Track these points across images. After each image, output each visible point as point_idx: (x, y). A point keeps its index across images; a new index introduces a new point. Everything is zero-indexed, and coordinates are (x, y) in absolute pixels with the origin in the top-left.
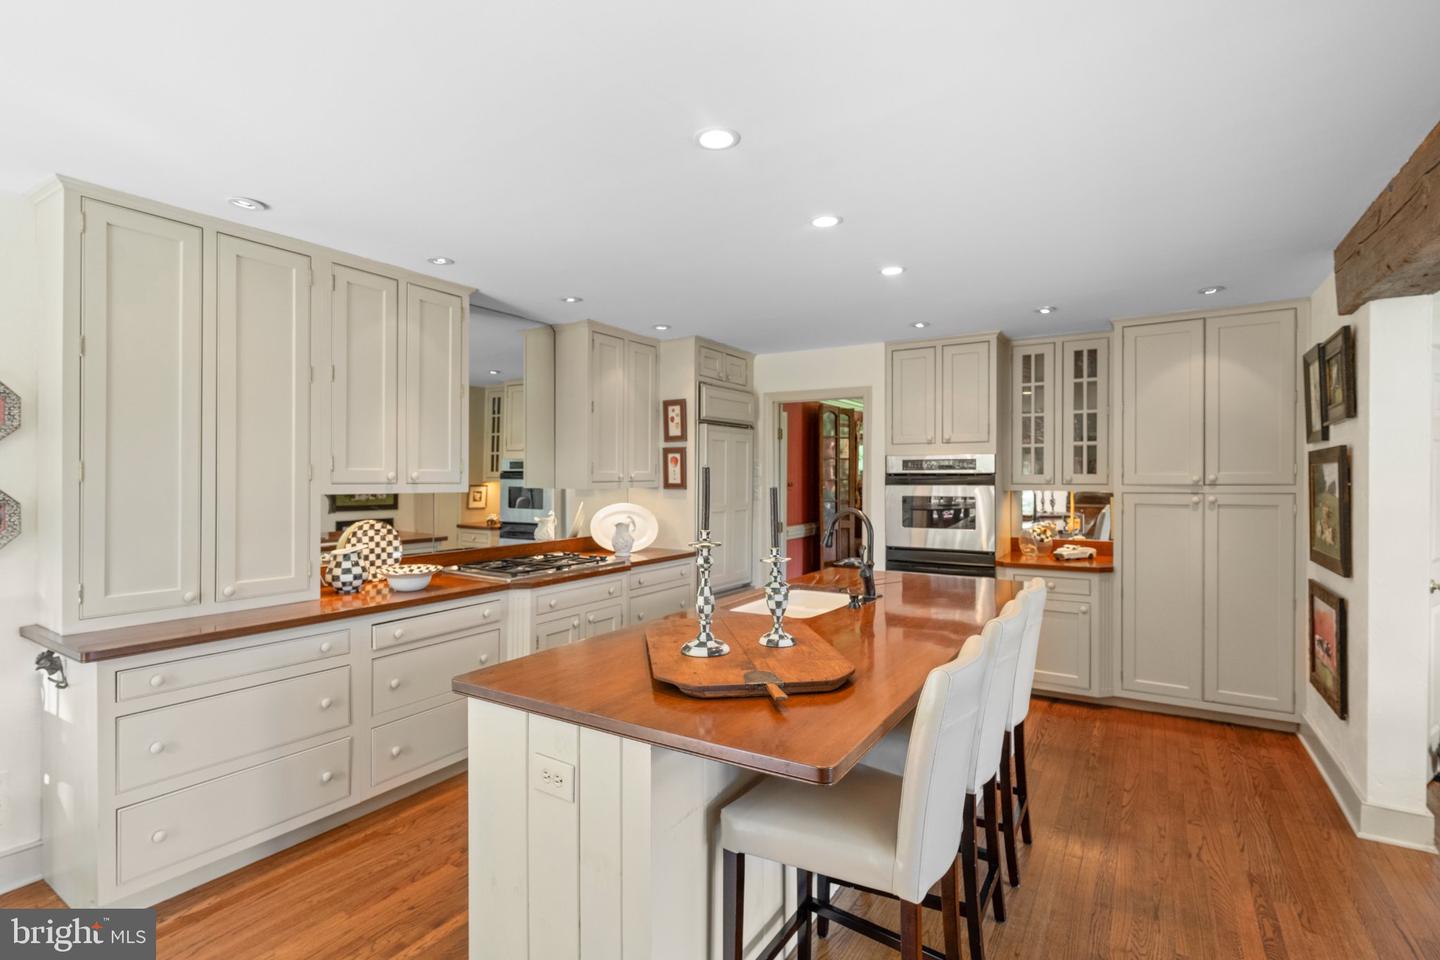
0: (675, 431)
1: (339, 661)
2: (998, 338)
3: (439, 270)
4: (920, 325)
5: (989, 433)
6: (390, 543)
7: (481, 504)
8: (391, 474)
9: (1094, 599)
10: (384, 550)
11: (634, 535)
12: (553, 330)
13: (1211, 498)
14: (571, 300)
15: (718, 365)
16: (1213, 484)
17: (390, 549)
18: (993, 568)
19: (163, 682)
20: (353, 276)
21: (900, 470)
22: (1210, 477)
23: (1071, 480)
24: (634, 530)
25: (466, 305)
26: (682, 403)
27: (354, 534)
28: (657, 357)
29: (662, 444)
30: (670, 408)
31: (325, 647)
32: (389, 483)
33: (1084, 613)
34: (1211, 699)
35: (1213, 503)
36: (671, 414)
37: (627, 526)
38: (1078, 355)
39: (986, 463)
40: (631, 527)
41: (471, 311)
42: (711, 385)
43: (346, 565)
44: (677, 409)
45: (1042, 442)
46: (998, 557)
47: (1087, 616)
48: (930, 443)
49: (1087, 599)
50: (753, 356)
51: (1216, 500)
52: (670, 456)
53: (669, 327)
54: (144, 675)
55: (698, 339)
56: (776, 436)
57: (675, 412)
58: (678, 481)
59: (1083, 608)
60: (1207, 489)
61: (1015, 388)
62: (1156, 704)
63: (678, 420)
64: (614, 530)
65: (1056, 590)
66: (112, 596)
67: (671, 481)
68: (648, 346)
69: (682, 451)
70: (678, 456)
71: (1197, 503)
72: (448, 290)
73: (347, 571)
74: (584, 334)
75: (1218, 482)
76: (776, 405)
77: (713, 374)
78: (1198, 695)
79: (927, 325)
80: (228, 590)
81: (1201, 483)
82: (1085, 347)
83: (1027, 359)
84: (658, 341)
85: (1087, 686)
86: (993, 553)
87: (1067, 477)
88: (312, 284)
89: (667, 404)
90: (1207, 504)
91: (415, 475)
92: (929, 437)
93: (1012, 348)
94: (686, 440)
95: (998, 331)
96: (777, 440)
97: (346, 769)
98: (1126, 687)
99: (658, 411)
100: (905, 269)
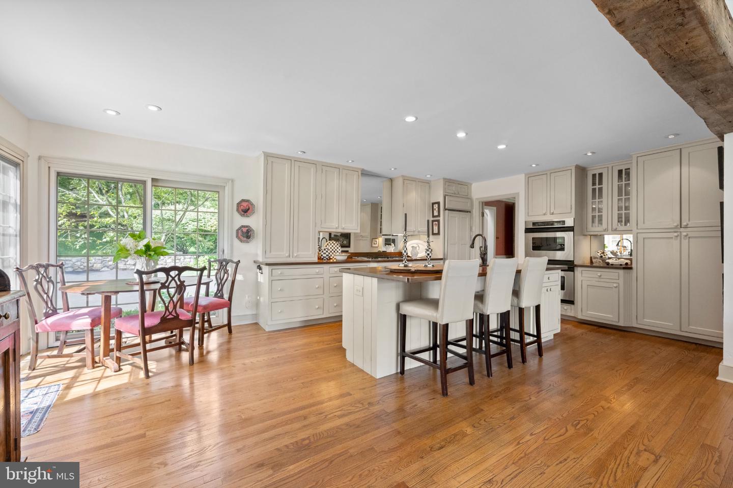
0: (436, 213)
1: (321, 276)
2: (575, 167)
3: (350, 164)
4: (534, 166)
5: (571, 209)
6: (338, 248)
7: (377, 245)
8: (337, 226)
9: (621, 281)
10: (336, 250)
11: (419, 251)
12: (391, 180)
13: (685, 234)
14: (393, 169)
15: (453, 189)
16: (686, 227)
17: (338, 250)
18: (573, 268)
19: (281, 273)
20: (328, 169)
21: (531, 227)
22: (684, 224)
23: (616, 229)
24: (419, 249)
25: (360, 174)
26: (438, 203)
27: (328, 244)
28: (430, 187)
29: (431, 219)
30: (434, 205)
31: (317, 271)
32: (336, 228)
33: (616, 287)
34: (685, 330)
35: (686, 236)
36: (434, 207)
37: (416, 248)
38: (620, 172)
39: (569, 223)
40: (418, 248)
41: (361, 175)
42: (450, 196)
43: (325, 252)
44: (437, 205)
45: (602, 212)
46: (576, 263)
47: (617, 289)
48: (544, 214)
49: (617, 281)
50: (471, 184)
51: (687, 235)
52: (434, 223)
53: (431, 175)
54: (278, 271)
55: (444, 179)
56: (481, 215)
57: (436, 206)
58: (437, 232)
59: (615, 285)
60: (682, 230)
61: (588, 188)
62: (654, 331)
63: (437, 209)
64: (411, 248)
65: (602, 277)
66: (272, 253)
67: (434, 232)
68: (427, 184)
69: (438, 221)
70: (437, 223)
71: (677, 236)
72: (354, 170)
73: (325, 253)
74: (401, 180)
75: (688, 226)
76: (481, 203)
77: (452, 192)
78: (678, 328)
79: (537, 165)
80: (295, 255)
81: (679, 227)
82: (623, 168)
83: (594, 176)
84: (430, 181)
85: (617, 320)
86: (573, 261)
87: (614, 227)
88: (317, 171)
89: (433, 204)
90: (682, 237)
91: (344, 226)
92: (544, 212)
93: (587, 171)
94: (440, 217)
95: (575, 164)
96: (481, 217)
97: (322, 306)
98: (639, 322)
99: (430, 207)
100: (507, 146)
